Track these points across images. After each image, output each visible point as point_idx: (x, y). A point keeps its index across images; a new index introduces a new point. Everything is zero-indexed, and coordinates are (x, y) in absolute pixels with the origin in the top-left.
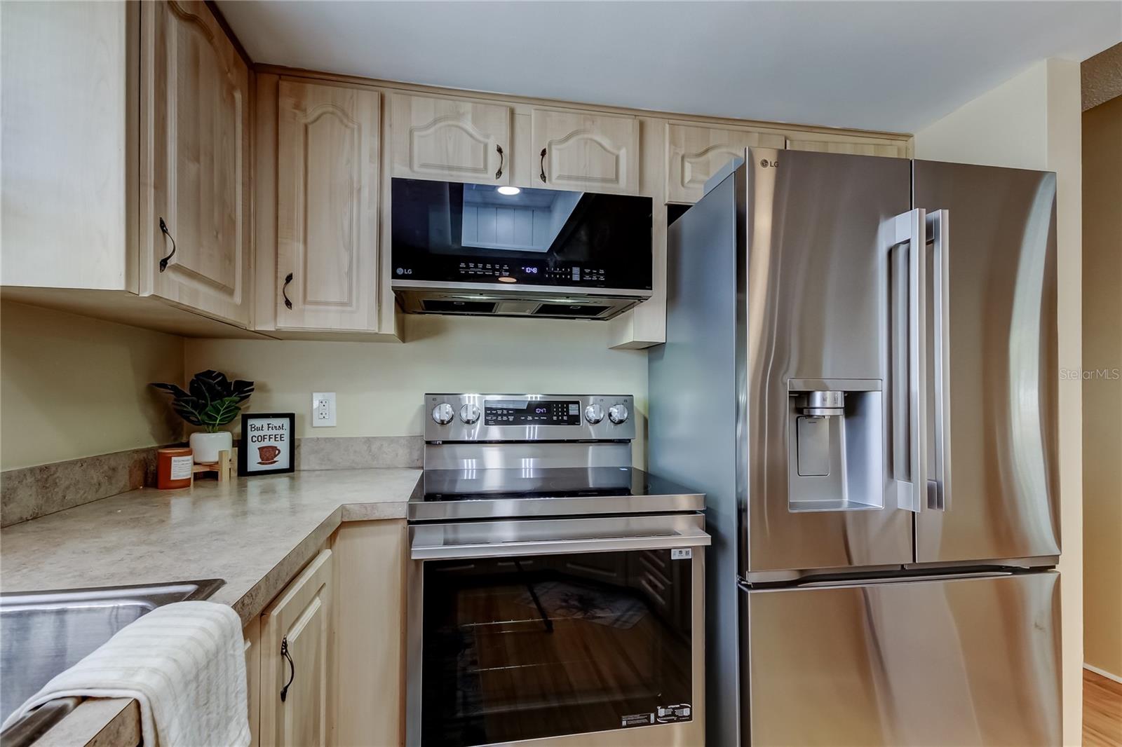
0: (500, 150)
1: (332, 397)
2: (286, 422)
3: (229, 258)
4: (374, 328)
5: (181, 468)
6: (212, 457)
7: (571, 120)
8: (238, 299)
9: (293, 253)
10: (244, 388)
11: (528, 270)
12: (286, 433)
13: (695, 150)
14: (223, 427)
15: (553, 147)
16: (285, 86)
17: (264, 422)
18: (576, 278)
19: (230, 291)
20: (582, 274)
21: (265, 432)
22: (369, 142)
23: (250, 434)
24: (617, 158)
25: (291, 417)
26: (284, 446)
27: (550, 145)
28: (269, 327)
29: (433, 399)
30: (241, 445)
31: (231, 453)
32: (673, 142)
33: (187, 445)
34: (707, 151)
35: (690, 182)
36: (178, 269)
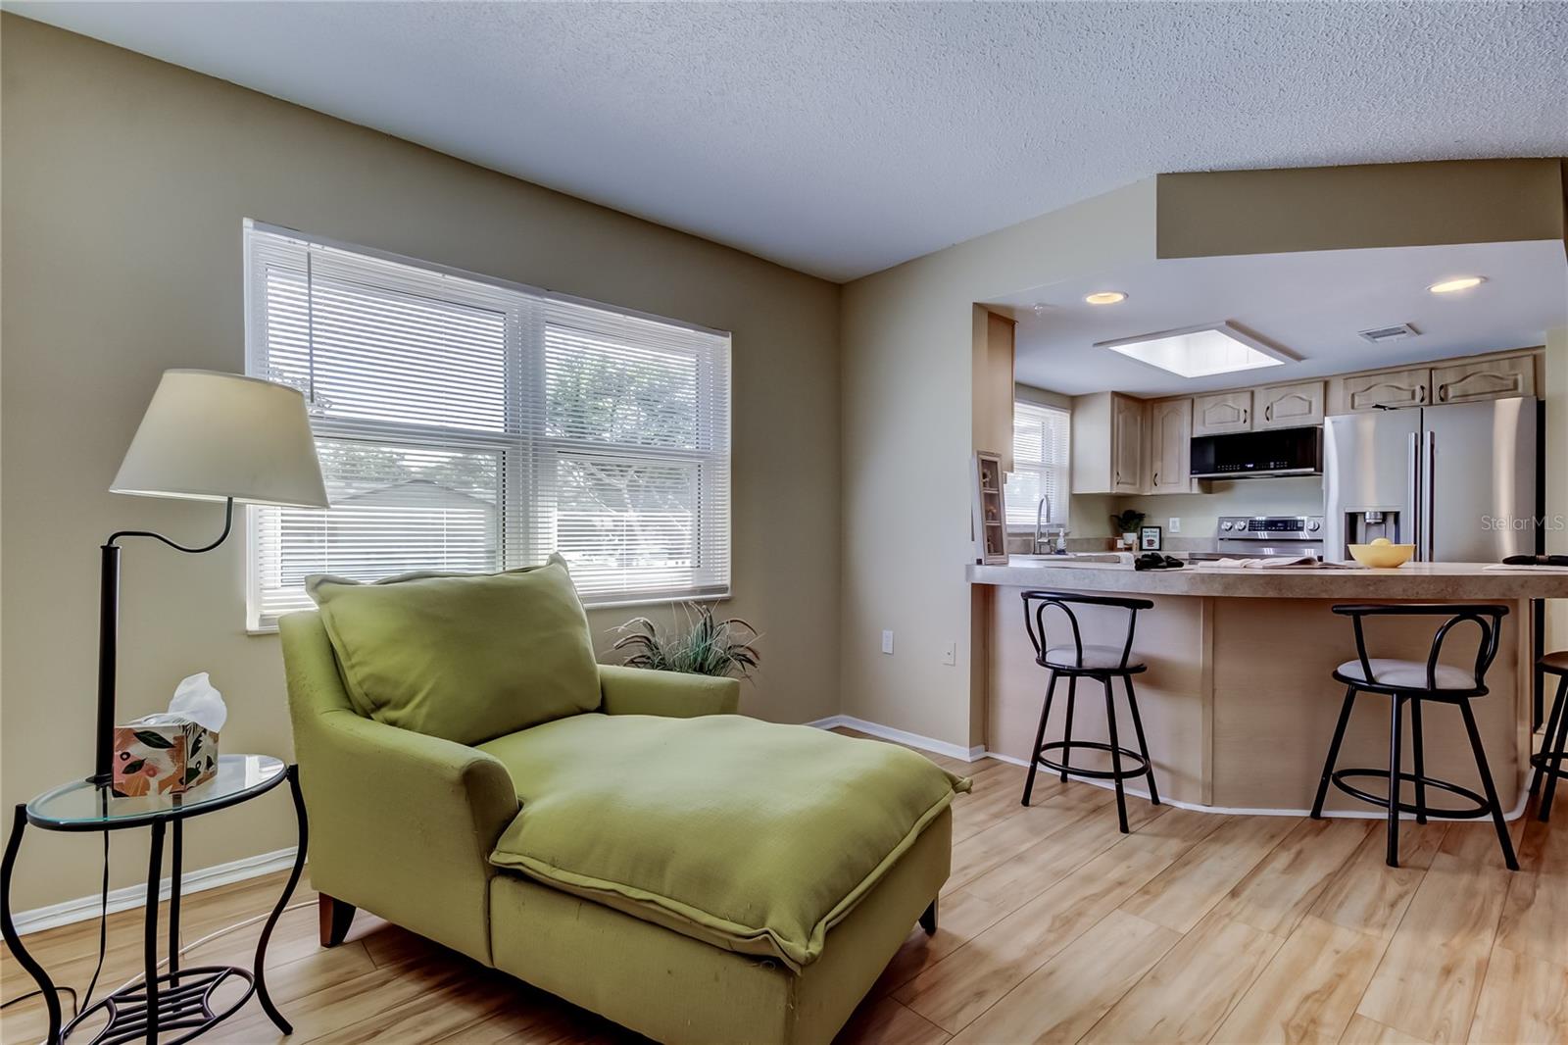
0: (1245, 411)
1: (1177, 519)
2: (1158, 530)
3: (1134, 474)
4: (1188, 491)
5: (1120, 544)
6: (1130, 542)
7: (1284, 391)
8: (1138, 486)
9: (1157, 465)
10: (1141, 517)
11: (1249, 466)
12: (1158, 534)
13: (1360, 389)
14: (1133, 531)
15: (1274, 406)
16: (1155, 405)
17: (1148, 530)
18: (1272, 467)
19: (1134, 484)
20: (1275, 465)
21: (1150, 534)
22: (1187, 418)
23: (1144, 534)
24: (1310, 403)
25: (1160, 528)
26: (1157, 540)
27: (1272, 404)
28: (1149, 494)
29: (1222, 520)
30: (1140, 538)
31: (1137, 541)
32: (1346, 387)
33: (1122, 535)
34: (1369, 389)
35: (1359, 405)
36: (1122, 483)
